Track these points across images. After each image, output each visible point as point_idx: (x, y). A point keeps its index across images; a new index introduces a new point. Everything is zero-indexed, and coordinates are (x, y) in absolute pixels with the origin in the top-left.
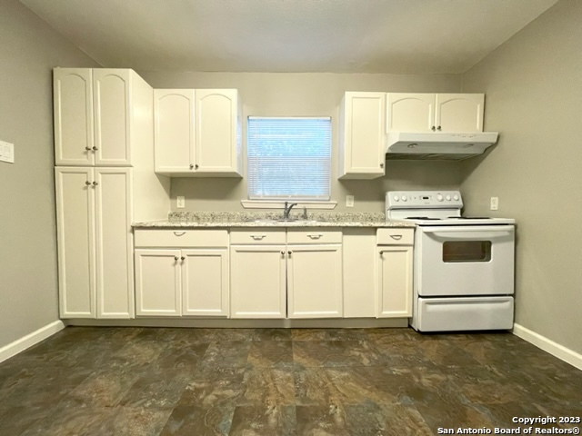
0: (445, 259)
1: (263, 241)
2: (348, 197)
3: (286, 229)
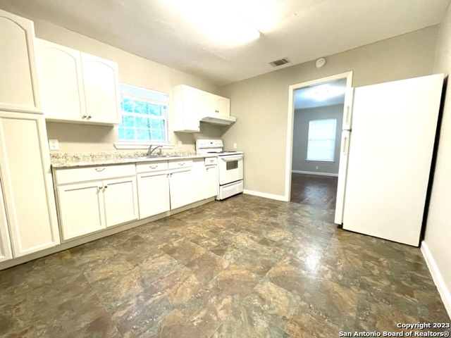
0: (227, 169)
1: (157, 169)
2: (179, 142)
3: (168, 161)
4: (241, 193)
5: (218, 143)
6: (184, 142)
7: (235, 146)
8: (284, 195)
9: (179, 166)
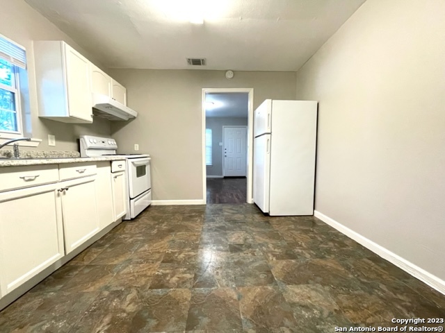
4: (149, 206)
5: (110, 142)
6: (59, 138)
7: (137, 147)
8: (202, 198)
9: (79, 175)
